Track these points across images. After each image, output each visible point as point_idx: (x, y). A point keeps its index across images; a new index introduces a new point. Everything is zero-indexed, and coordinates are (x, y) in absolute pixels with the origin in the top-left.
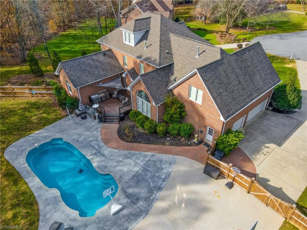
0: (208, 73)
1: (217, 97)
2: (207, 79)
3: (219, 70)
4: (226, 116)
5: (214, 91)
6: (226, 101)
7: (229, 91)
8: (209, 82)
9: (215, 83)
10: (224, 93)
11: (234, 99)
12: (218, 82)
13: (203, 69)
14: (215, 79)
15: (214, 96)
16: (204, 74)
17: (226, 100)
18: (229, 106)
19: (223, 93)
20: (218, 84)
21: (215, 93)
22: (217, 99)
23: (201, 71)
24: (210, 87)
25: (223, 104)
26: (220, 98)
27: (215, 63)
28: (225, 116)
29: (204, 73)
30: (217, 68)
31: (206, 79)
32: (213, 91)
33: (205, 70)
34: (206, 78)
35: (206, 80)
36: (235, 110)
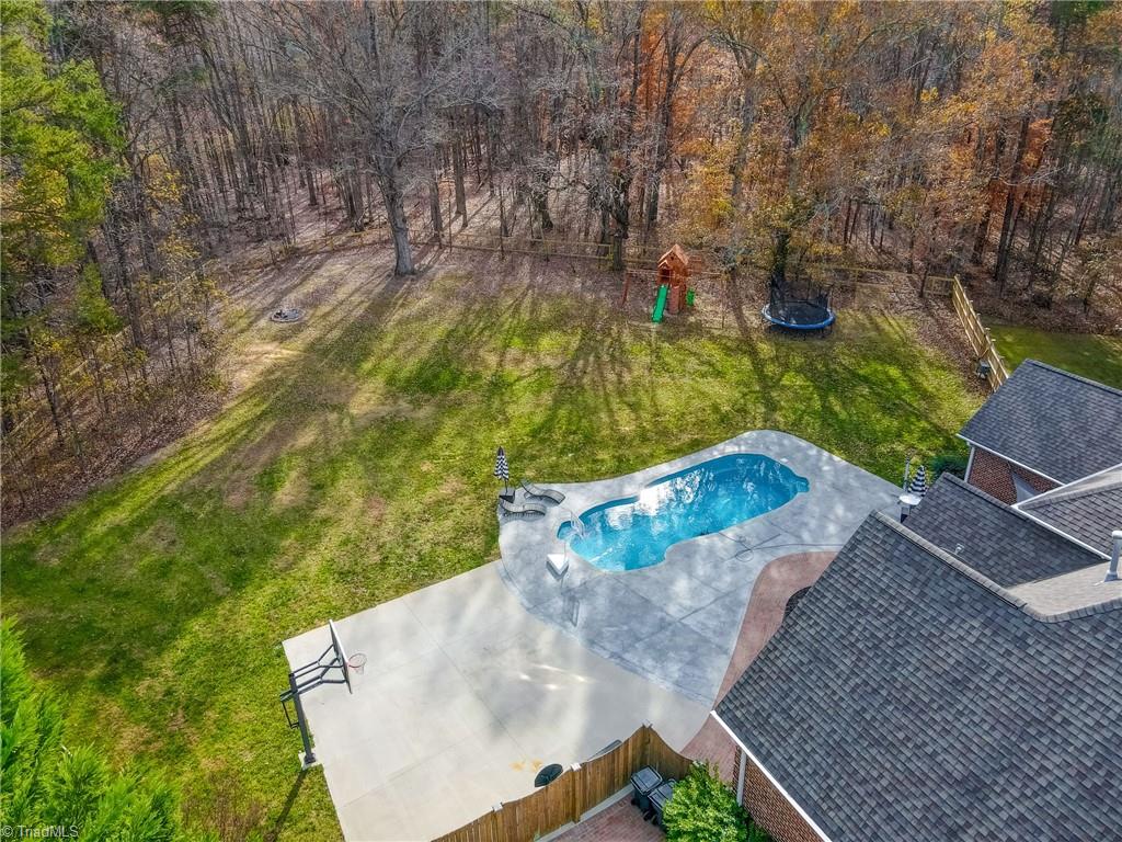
0: (887, 569)
1: (799, 643)
2: (856, 575)
3: (953, 627)
4: (738, 714)
5: (816, 623)
6: (806, 698)
7: (864, 709)
8: (849, 586)
9: (862, 621)
10: (840, 682)
11: (838, 751)
12: (880, 635)
13: (892, 541)
14: (881, 615)
15: (798, 628)
16: (873, 554)
17: (810, 699)
18: (787, 727)
19: (838, 676)
20: (867, 634)
21: (812, 632)
22: (790, 648)
23: (877, 537)
24: (826, 601)
25: (780, 683)
26: (802, 663)
27: (980, 591)
28: (737, 708)
29: (879, 550)
30: (956, 610)
31: (855, 570)
32: (814, 617)
33: (896, 553)
34: (854, 566)
35: (849, 570)
36: (783, 762)
